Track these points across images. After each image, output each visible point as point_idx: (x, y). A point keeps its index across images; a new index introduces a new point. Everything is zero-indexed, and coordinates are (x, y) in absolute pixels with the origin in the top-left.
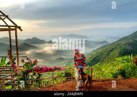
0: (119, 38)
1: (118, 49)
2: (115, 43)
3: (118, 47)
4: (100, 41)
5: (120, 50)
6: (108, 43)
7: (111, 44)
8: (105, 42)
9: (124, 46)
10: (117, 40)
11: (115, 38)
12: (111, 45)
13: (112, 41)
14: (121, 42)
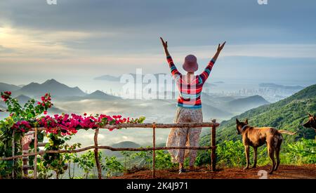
0: (298, 87)
1: (294, 121)
2: (285, 102)
3: (295, 114)
4: (243, 95)
5: (301, 122)
6: (267, 102)
7: (273, 105)
8: (257, 98)
9: (311, 111)
10: (291, 95)
11: (287, 88)
12: (273, 109)
13: (277, 96)
14: (302, 101)
